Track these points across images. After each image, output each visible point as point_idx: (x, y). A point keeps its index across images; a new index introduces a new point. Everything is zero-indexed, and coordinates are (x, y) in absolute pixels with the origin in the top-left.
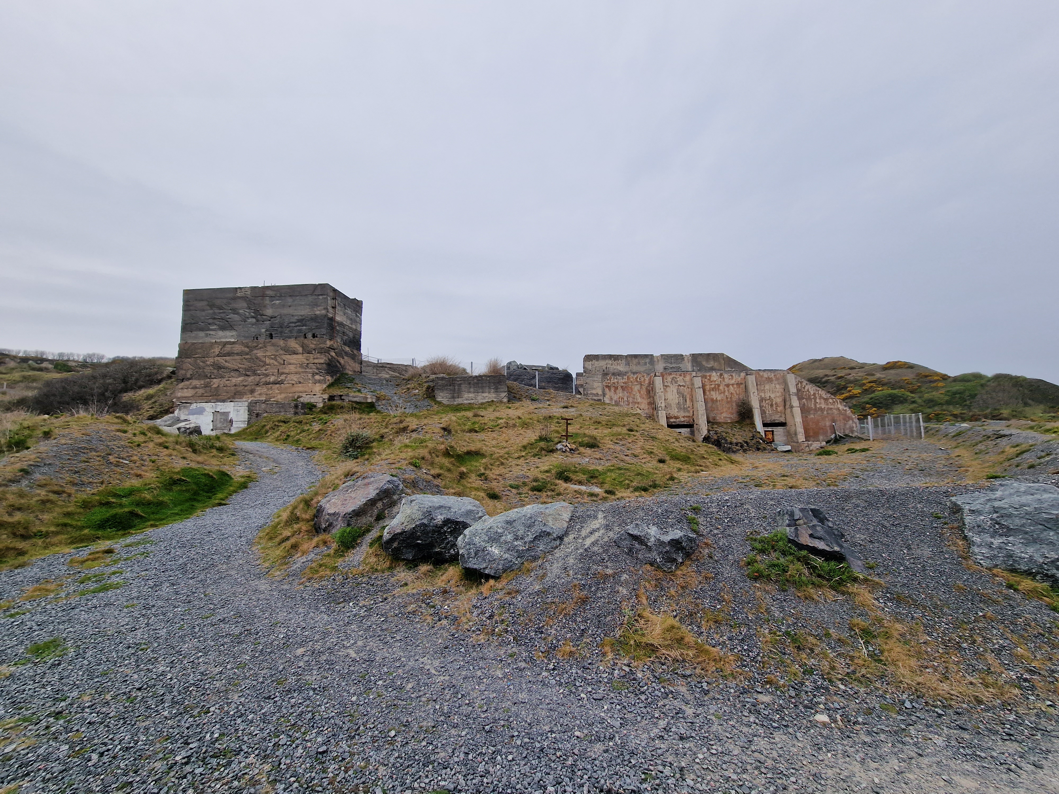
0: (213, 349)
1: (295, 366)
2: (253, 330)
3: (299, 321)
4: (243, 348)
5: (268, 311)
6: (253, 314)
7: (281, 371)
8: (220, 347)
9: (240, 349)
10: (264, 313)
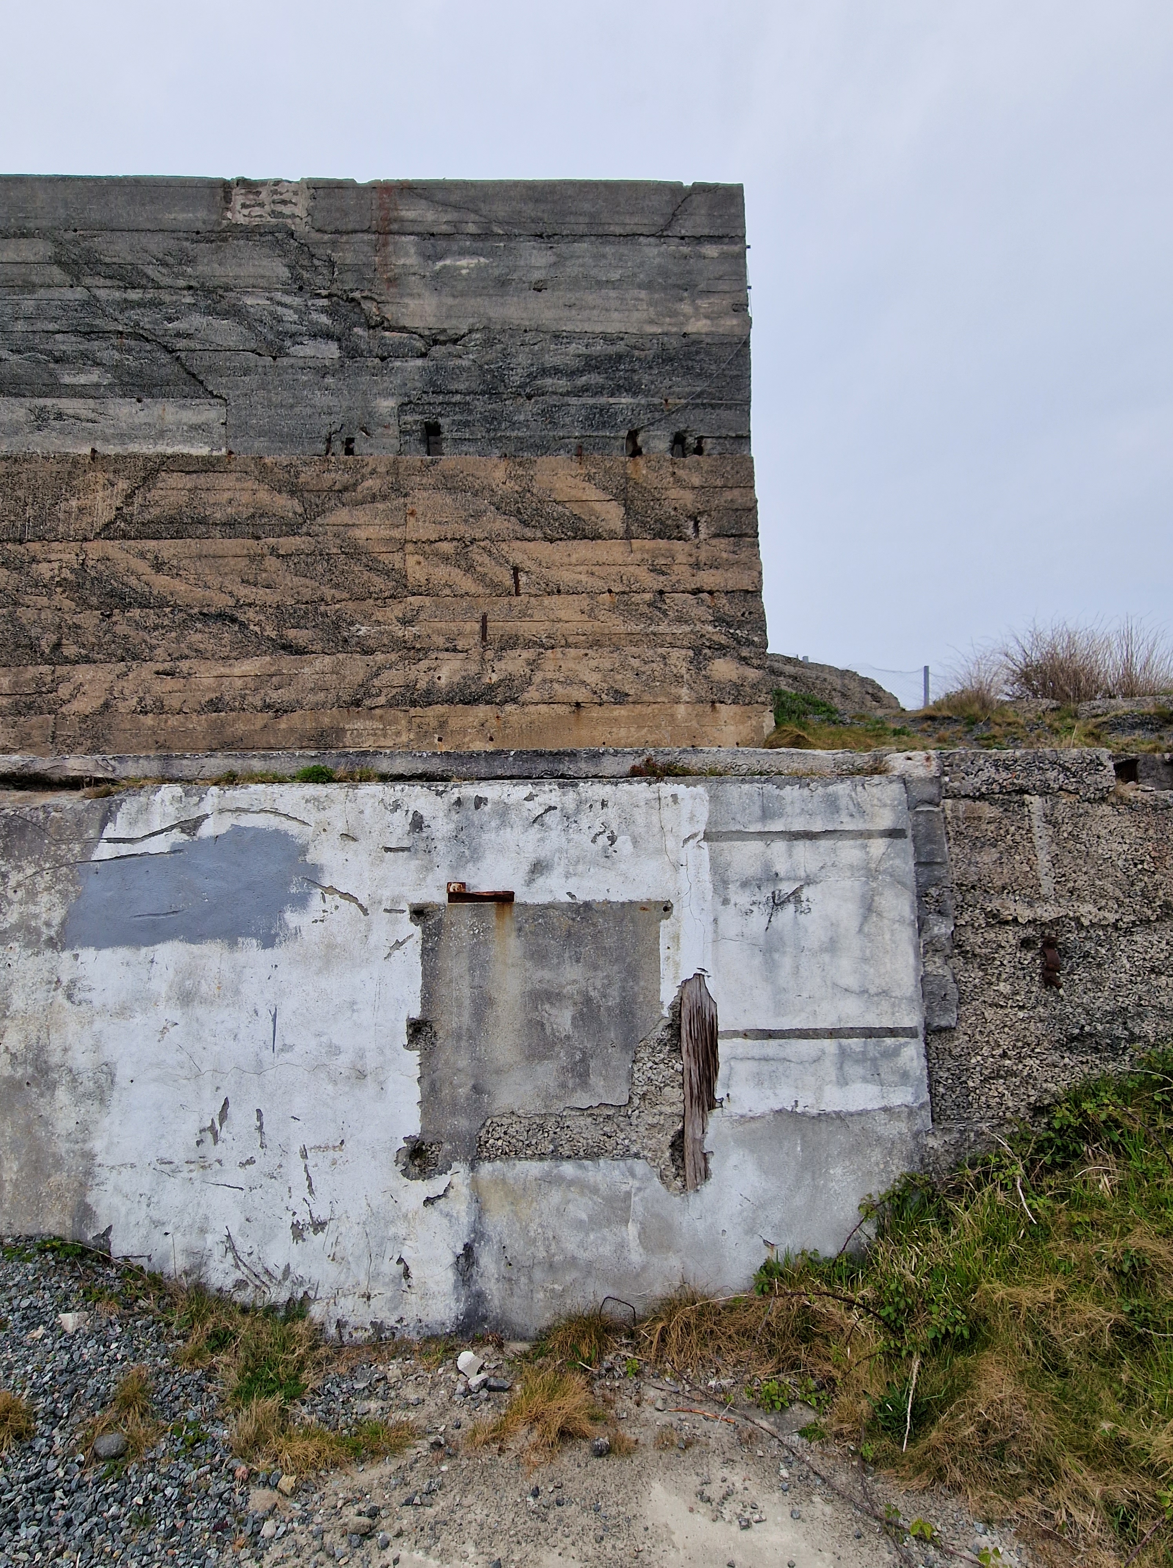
0: (74, 491)
1: (584, 602)
2: (321, 399)
3: (591, 364)
4: (264, 496)
5: (412, 303)
6: (324, 319)
7: (495, 628)
8: (123, 485)
9: (245, 498)
10: (389, 312)
